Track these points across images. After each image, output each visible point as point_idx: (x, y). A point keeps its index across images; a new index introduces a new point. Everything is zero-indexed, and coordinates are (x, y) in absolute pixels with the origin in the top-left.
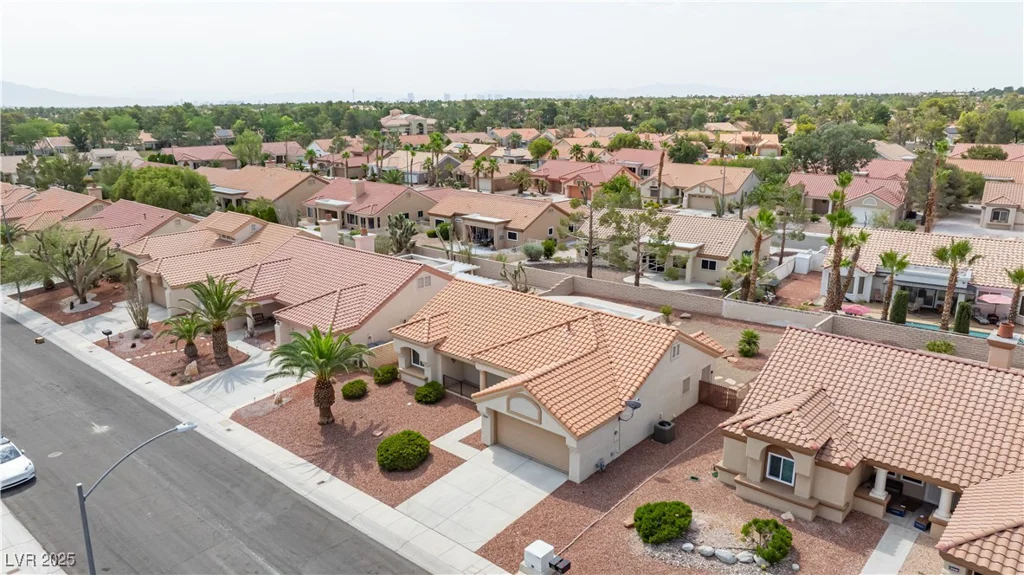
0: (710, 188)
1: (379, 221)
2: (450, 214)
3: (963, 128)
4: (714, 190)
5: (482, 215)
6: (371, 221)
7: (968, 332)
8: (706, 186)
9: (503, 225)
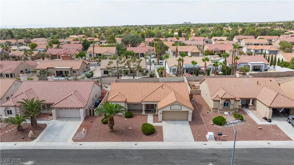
0: (109, 53)
1: (14, 74)
2: (46, 68)
3: (141, 35)
4: (110, 53)
5: (59, 67)
6: (11, 75)
7: (198, 75)
8: (108, 52)
9: (70, 69)
